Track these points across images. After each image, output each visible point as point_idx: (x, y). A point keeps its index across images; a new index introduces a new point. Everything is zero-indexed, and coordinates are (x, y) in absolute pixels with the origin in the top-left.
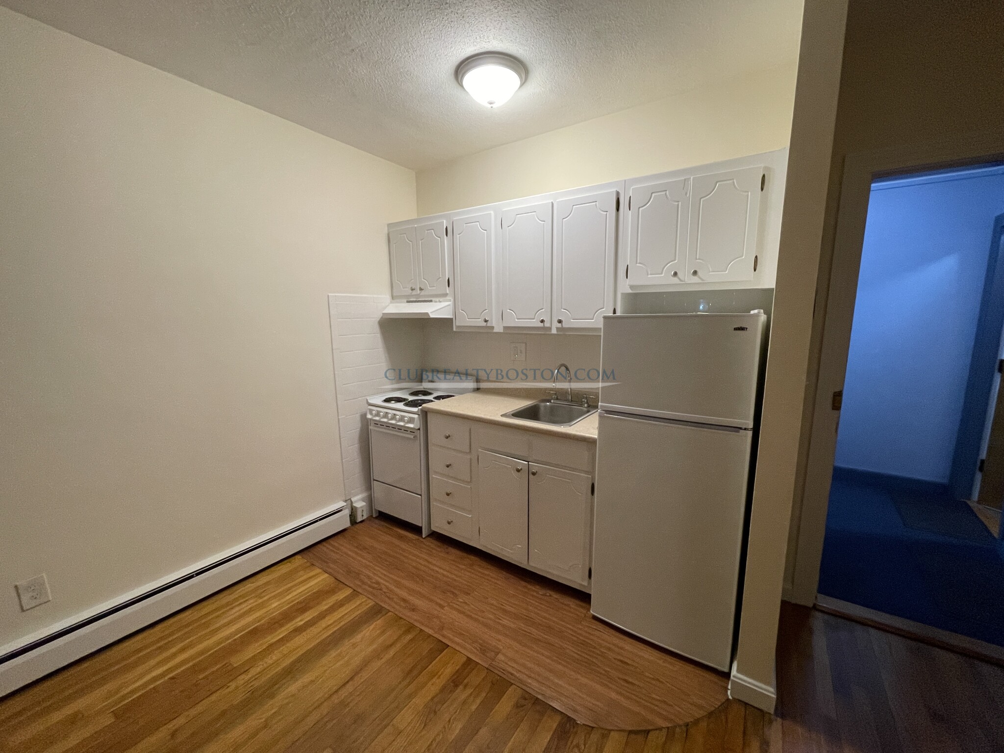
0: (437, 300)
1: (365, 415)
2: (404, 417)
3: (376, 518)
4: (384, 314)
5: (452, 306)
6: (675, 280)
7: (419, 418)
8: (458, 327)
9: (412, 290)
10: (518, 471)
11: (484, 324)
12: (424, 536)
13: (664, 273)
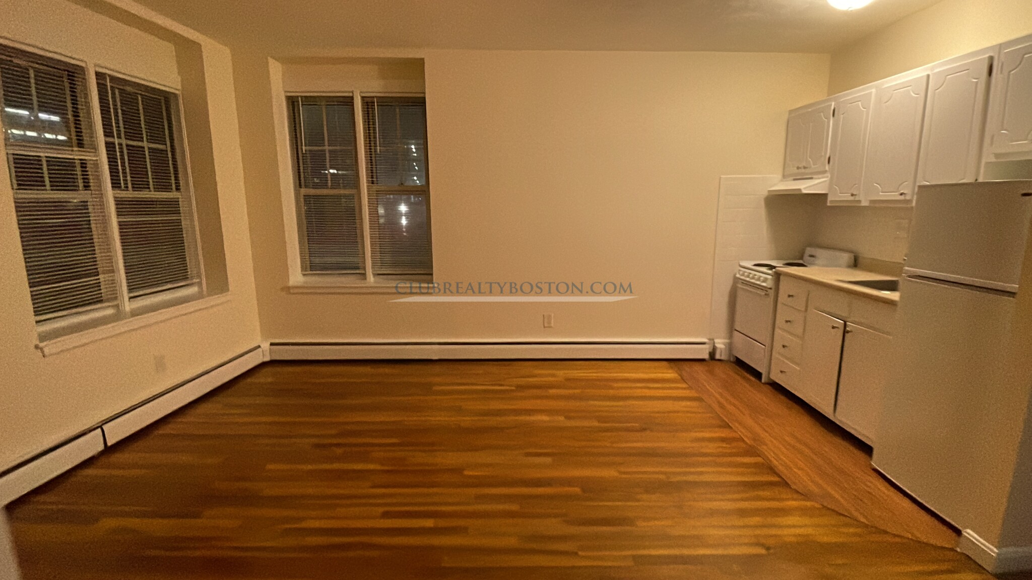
4: (771, 191)
5: (828, 182)
7: (771, 279)
8: (831, 201)
12: (761, 381)
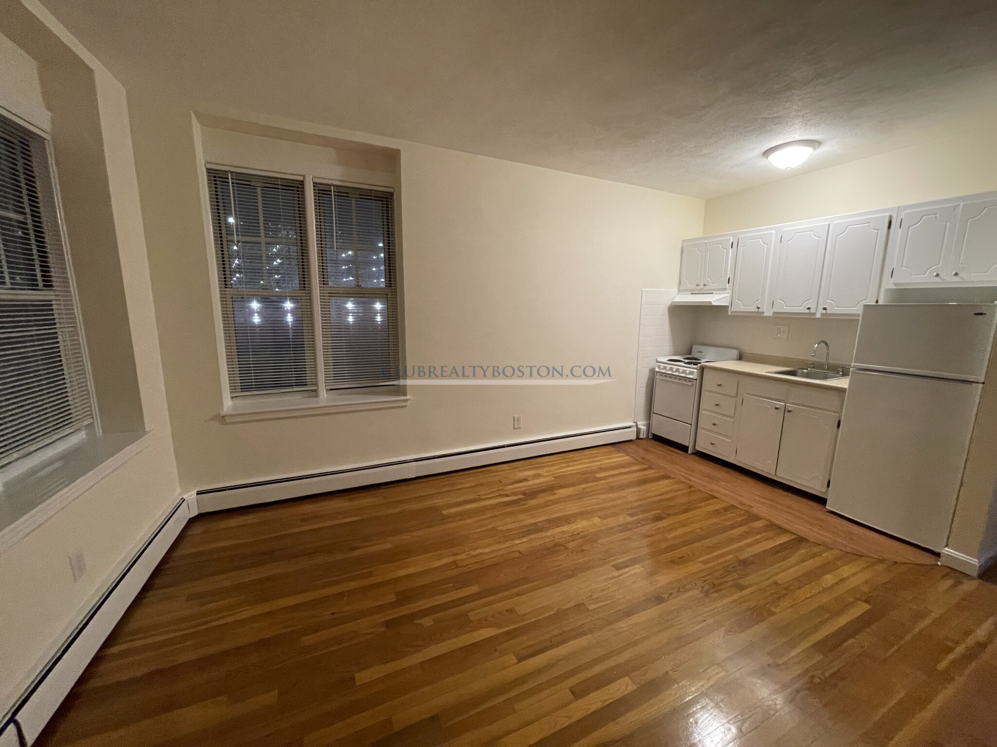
0: (718, 292)
1: (654, 369)
2: (686, 370)
3: (652, 439)
4: (673, 302)
5: (729, 297)
6: (937, 279)
8: (732, 312)
9: (698, 285)
10: (777, 408)
11: (757, 310)
12: (689, 452)
13: (927, 274)
